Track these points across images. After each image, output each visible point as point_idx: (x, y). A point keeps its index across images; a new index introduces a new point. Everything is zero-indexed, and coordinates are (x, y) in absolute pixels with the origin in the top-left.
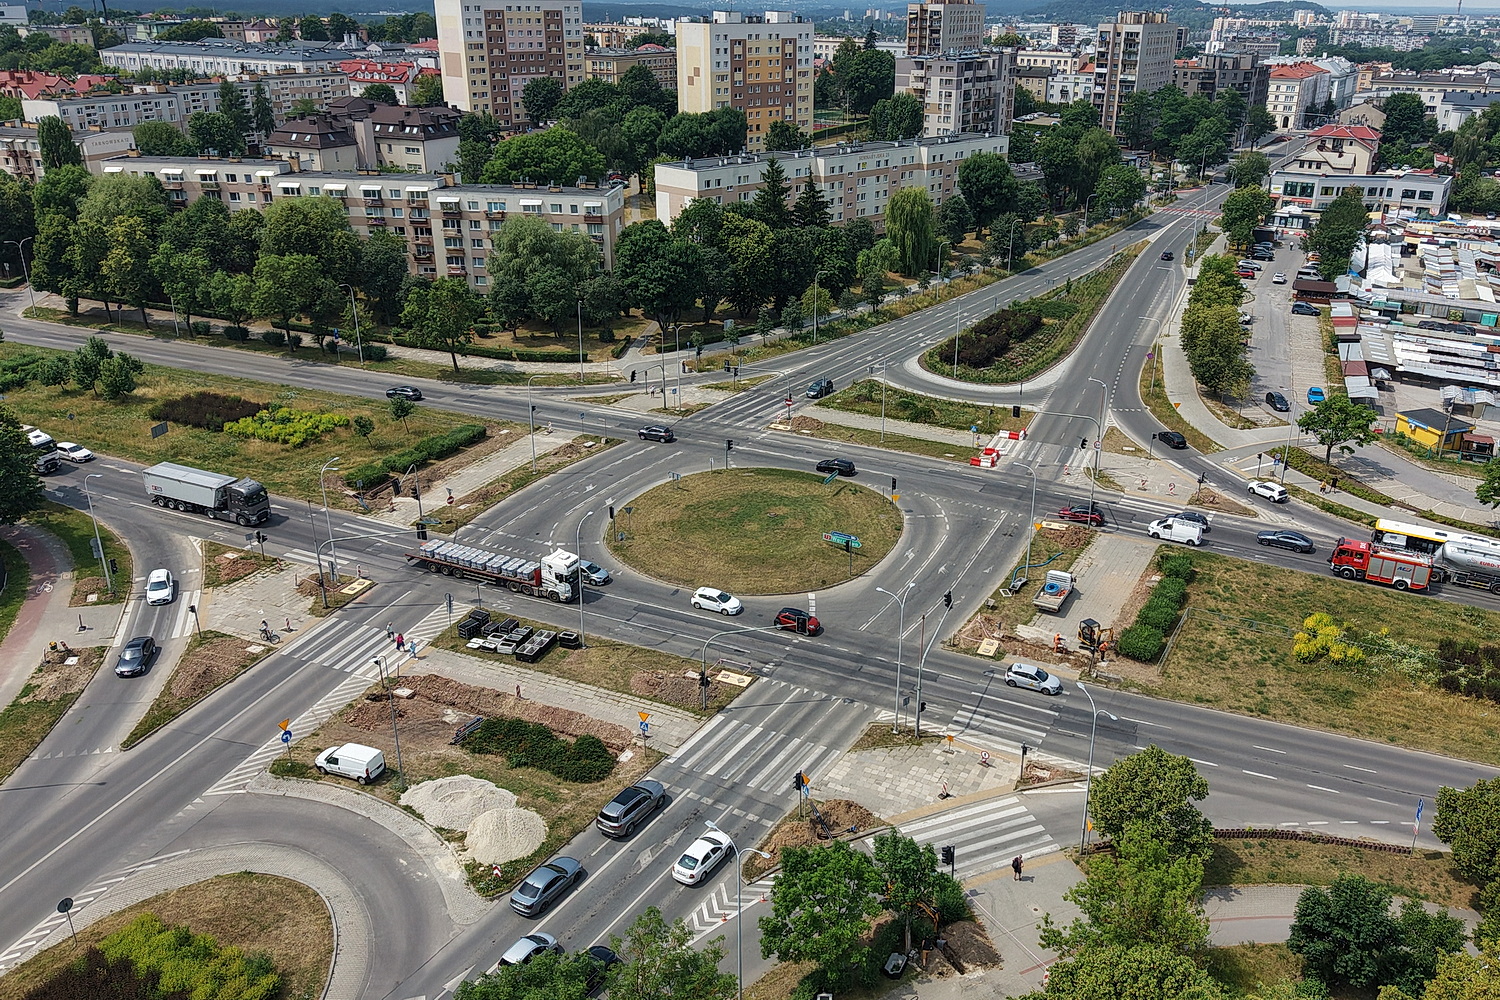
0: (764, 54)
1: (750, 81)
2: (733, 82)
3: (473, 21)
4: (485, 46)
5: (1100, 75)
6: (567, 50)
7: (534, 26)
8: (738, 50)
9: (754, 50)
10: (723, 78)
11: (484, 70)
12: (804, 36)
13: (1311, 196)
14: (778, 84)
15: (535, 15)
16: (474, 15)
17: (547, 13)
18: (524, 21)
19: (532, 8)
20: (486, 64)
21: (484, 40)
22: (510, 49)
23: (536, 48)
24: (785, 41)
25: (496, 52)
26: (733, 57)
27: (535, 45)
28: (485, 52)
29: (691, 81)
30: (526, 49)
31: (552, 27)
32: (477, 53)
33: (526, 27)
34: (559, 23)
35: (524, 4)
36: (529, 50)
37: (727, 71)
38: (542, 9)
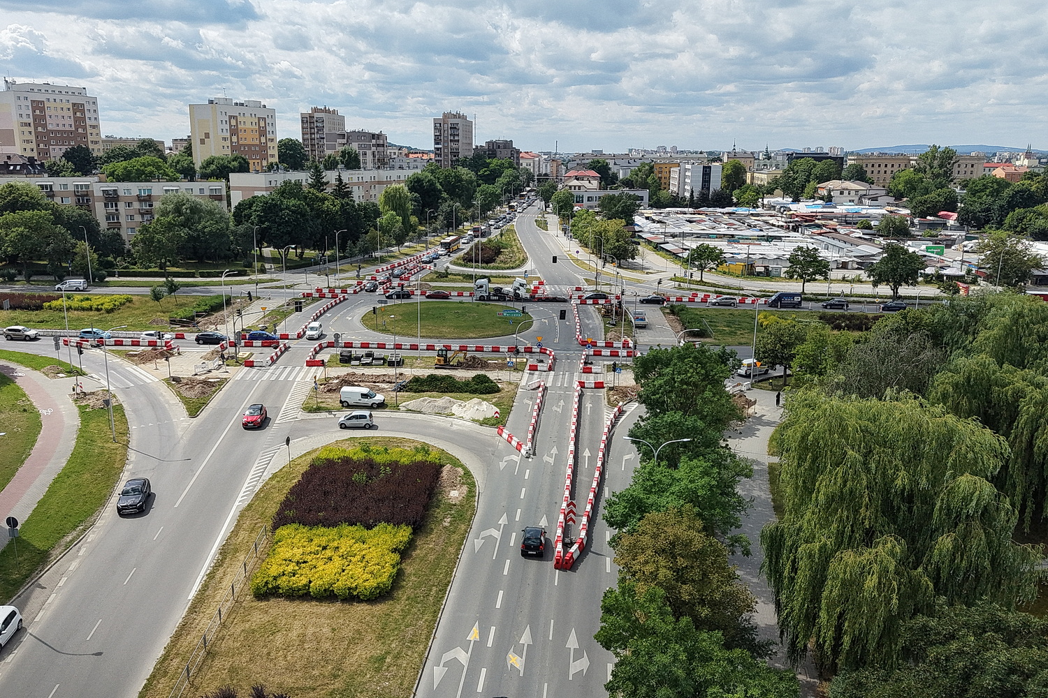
0: (248, 126)
1: (241, 142)
3: (23, 107)
4: (32, 124)
5: (438, 149)
6: (89, 130)
7: (66, 113)
8: (233, 122)
9: (242, 123)
10: (225, 139)
11: (31, 141)
12: (270, 117)
14: (257, 145)
16: (23, 103)
17: (74, 105)
18: (59, 109)
19: (64, 101)
20: (33, 137)
21: (31, 120)
22: (50, 127)
23: (67, 128)
24: (260, 119)
25: (40, 129)
27: (67, 126)
28: (32, 129)
29: (202, 142)
30: (60, 128)
31: (78, 114)
32: (27, 129)
33: (60, 113)
34: (83, 112)
35: (58, 98)
36: (63, 129)
37: (228, 135)
38: (71, 102)
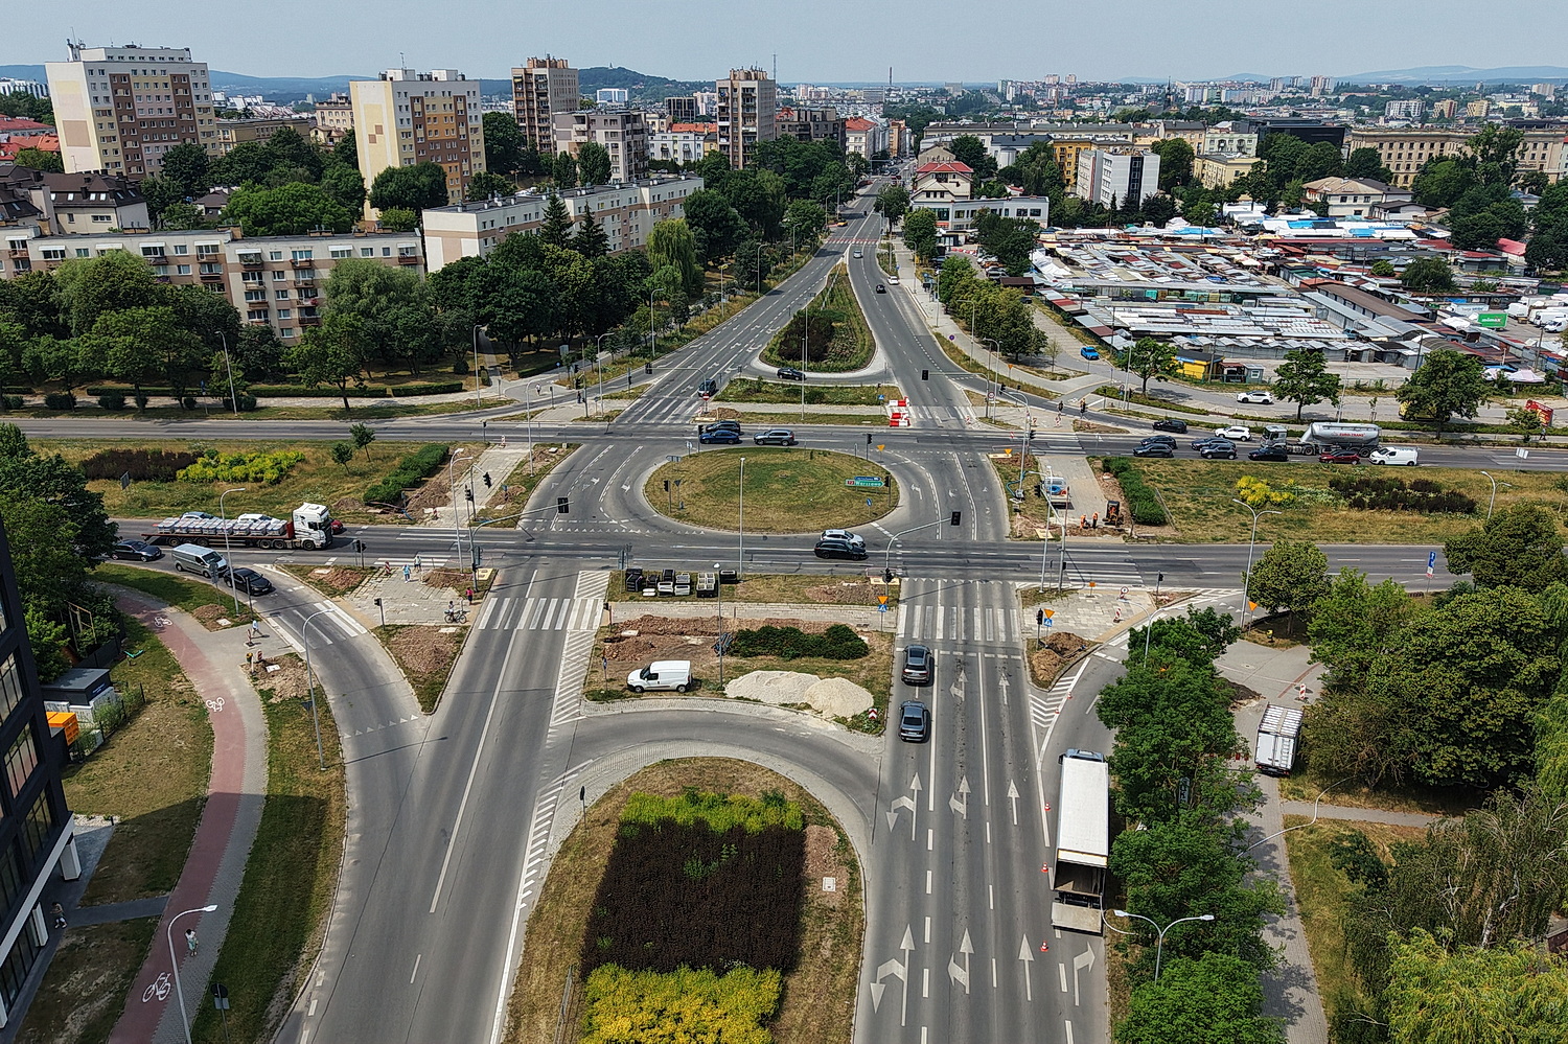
0: (440, 111)
1: (430, 137)
2: (416, 139)
3: (98, 86)
4: (113, 113)
5: (722, 128)
6: (198, 115)
7: (163, 92)
8: (418, 107)
9: (431, 107)
10: (408, 134)
11: (114, 138)
12: (471, 94)
13: (948, 219)
14: (454, 140)
15: (161, 79)
16: (99, 79)
17: (174, 77)
18: (152, 85)
19: (158, 72)
20: (116, 132)
21: (111, 106)
22: (139, 115)
23: (166, 114)
24: (456, 98)
25: (125, 119)
26: (414, 113)
27: (165, 111)
28: (114, 119)
29: (373, 139)
30: (156, 115)
31: (181, 92)
32: (106, 120)
33: (153, 91)
34: (187, 89)
35: (149, 68)
36: (159, 116)
37: (410, 127)
38: (168, 73)
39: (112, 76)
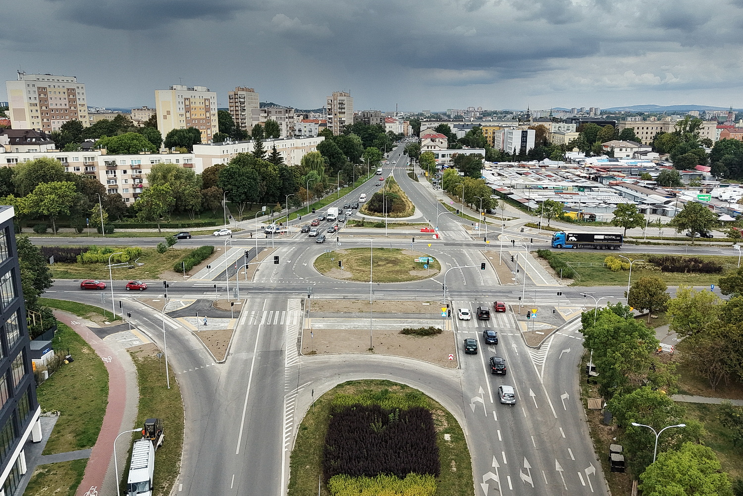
0: (198, 105)
1: (192, 117)
2: (186, 118)
3: (32, 92)
4: (38, 105)
5: (329, 118)
6: (79, 108)
7: (62, 96)
8: (187, 103)
9: (193, 103)
10: (182, 115)
11: (38, 117)
12: (213, 98)
14: (204, 119)
15: (62, 90)
16: (32, 89)
17: (68, 89)
18: (57, 93)
19: (61, 87)
20: (39, 114)
21: (37, 102)
22: (51, 106)
23: (63, 107)
24: (205, 99)
25: (44, 108)
26: (185, 105)
27: (63, 105)
28: (38, 108)
29: (165, 117)
30: (59, 107)
31: (71, 96)
32: (34, 108)
34: (74, 95)
35: (57, 85)
37: (183, 112)
38: (66, 87)
39: (39, 88)
